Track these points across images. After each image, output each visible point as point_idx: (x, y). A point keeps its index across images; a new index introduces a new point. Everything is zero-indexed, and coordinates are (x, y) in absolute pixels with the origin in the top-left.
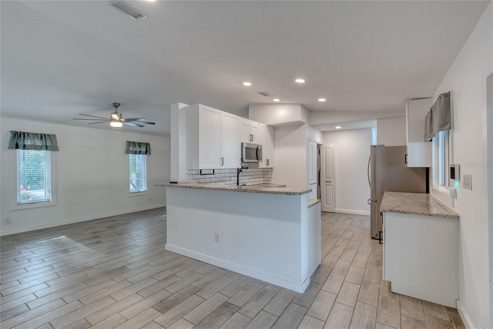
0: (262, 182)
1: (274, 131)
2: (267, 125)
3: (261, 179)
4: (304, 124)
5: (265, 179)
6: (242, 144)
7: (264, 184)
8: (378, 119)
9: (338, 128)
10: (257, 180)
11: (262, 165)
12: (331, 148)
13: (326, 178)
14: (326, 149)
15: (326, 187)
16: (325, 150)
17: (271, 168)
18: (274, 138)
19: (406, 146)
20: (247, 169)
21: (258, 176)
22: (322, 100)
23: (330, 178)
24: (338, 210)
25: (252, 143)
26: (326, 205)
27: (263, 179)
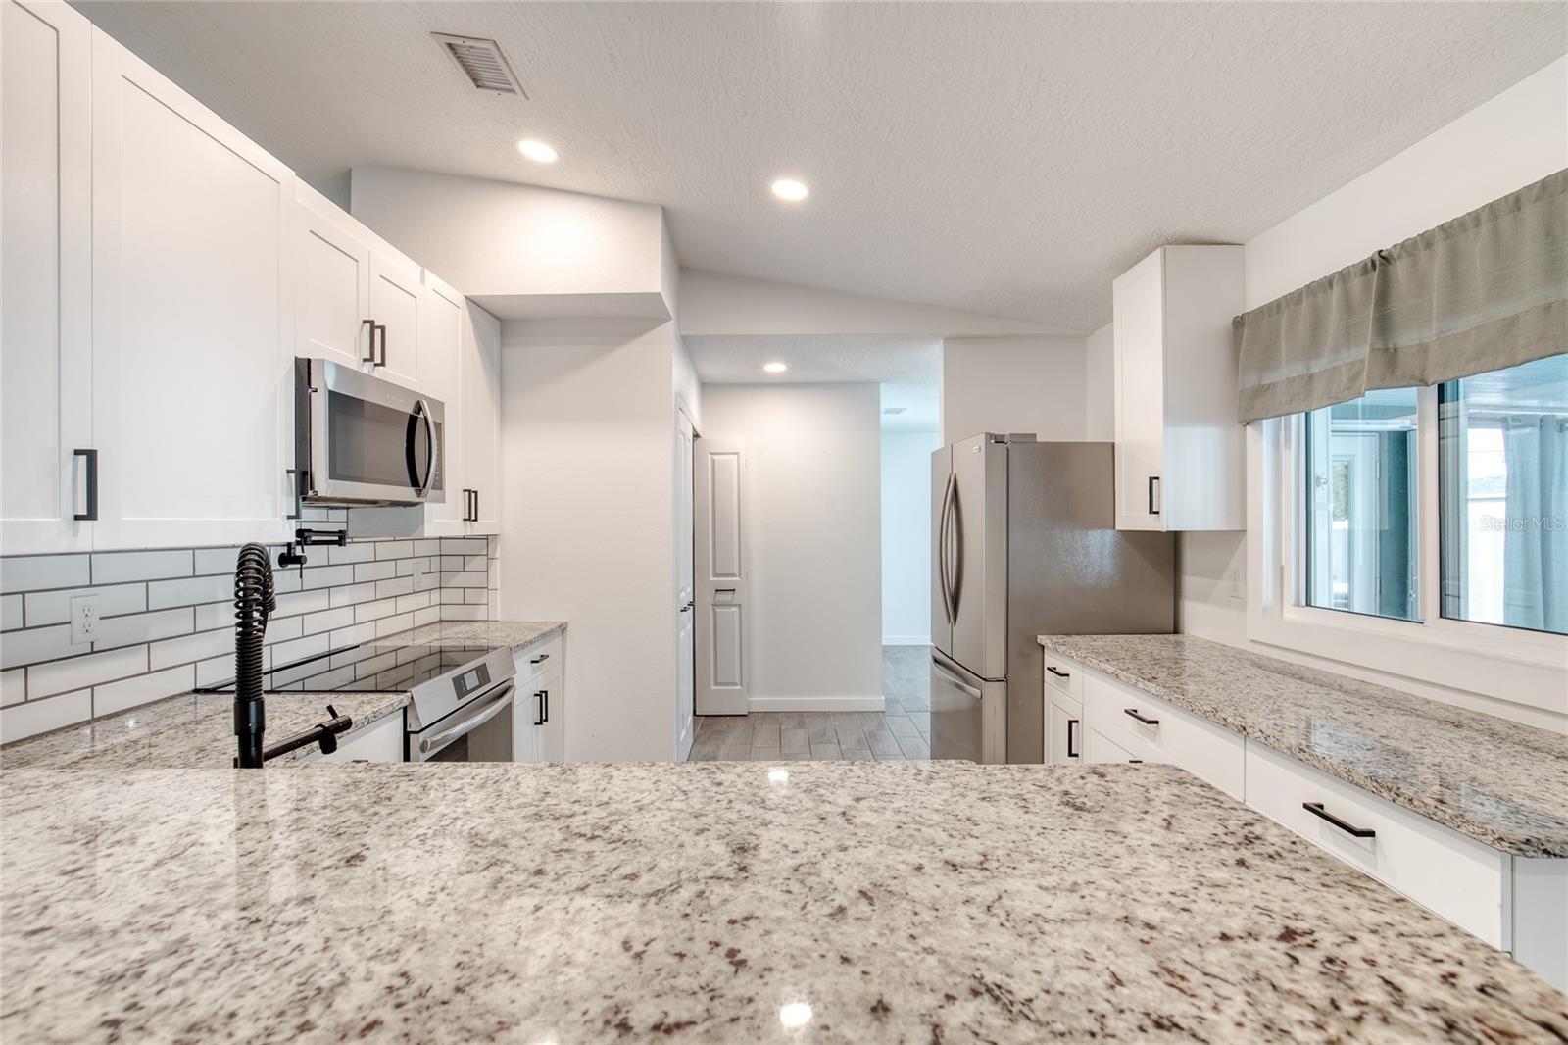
0: (433, 615)
1: (502, 345)
2: (466, 297)
3: (423, 600)
4: (661, 319)
5: (448, 596)
6: (304, 370)
7: (441, 621)
8: (950, 340)
9: (776, 368)
10: (405, 604)
11: (441, 517)
12: (737, 453)
13: (716, 575)
14: (715, 457)
15: (715, 613)
16: (713, 461)
17: (487, 538)
18: (502, 381)
19: (1113, 444)
20: (341, 542)
21: (406, 585)
22: (790, 190)
23: (733, 575)
24: (759, 701)
25: (379, 373)
26: (714, 688)
27: (435, 597)
